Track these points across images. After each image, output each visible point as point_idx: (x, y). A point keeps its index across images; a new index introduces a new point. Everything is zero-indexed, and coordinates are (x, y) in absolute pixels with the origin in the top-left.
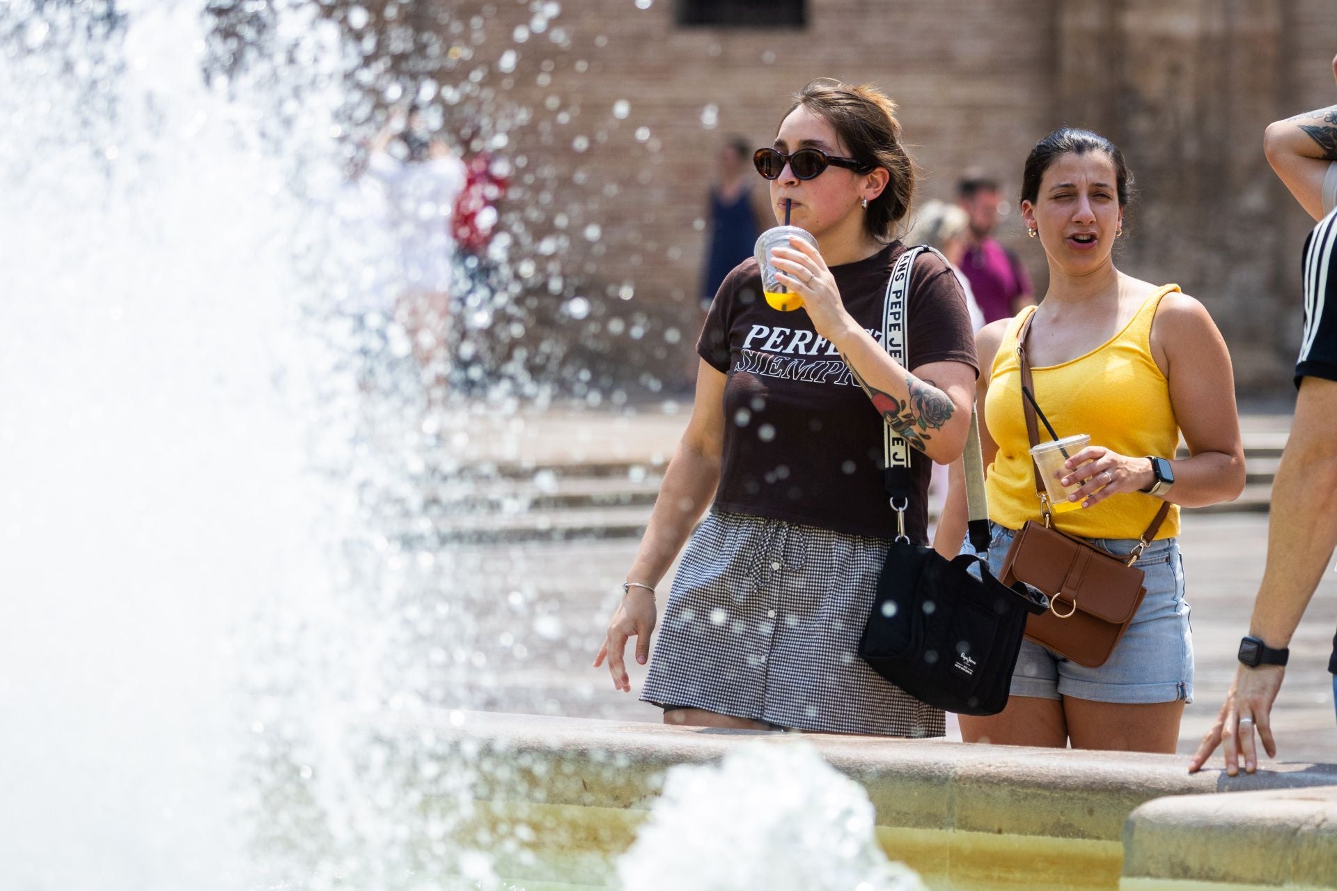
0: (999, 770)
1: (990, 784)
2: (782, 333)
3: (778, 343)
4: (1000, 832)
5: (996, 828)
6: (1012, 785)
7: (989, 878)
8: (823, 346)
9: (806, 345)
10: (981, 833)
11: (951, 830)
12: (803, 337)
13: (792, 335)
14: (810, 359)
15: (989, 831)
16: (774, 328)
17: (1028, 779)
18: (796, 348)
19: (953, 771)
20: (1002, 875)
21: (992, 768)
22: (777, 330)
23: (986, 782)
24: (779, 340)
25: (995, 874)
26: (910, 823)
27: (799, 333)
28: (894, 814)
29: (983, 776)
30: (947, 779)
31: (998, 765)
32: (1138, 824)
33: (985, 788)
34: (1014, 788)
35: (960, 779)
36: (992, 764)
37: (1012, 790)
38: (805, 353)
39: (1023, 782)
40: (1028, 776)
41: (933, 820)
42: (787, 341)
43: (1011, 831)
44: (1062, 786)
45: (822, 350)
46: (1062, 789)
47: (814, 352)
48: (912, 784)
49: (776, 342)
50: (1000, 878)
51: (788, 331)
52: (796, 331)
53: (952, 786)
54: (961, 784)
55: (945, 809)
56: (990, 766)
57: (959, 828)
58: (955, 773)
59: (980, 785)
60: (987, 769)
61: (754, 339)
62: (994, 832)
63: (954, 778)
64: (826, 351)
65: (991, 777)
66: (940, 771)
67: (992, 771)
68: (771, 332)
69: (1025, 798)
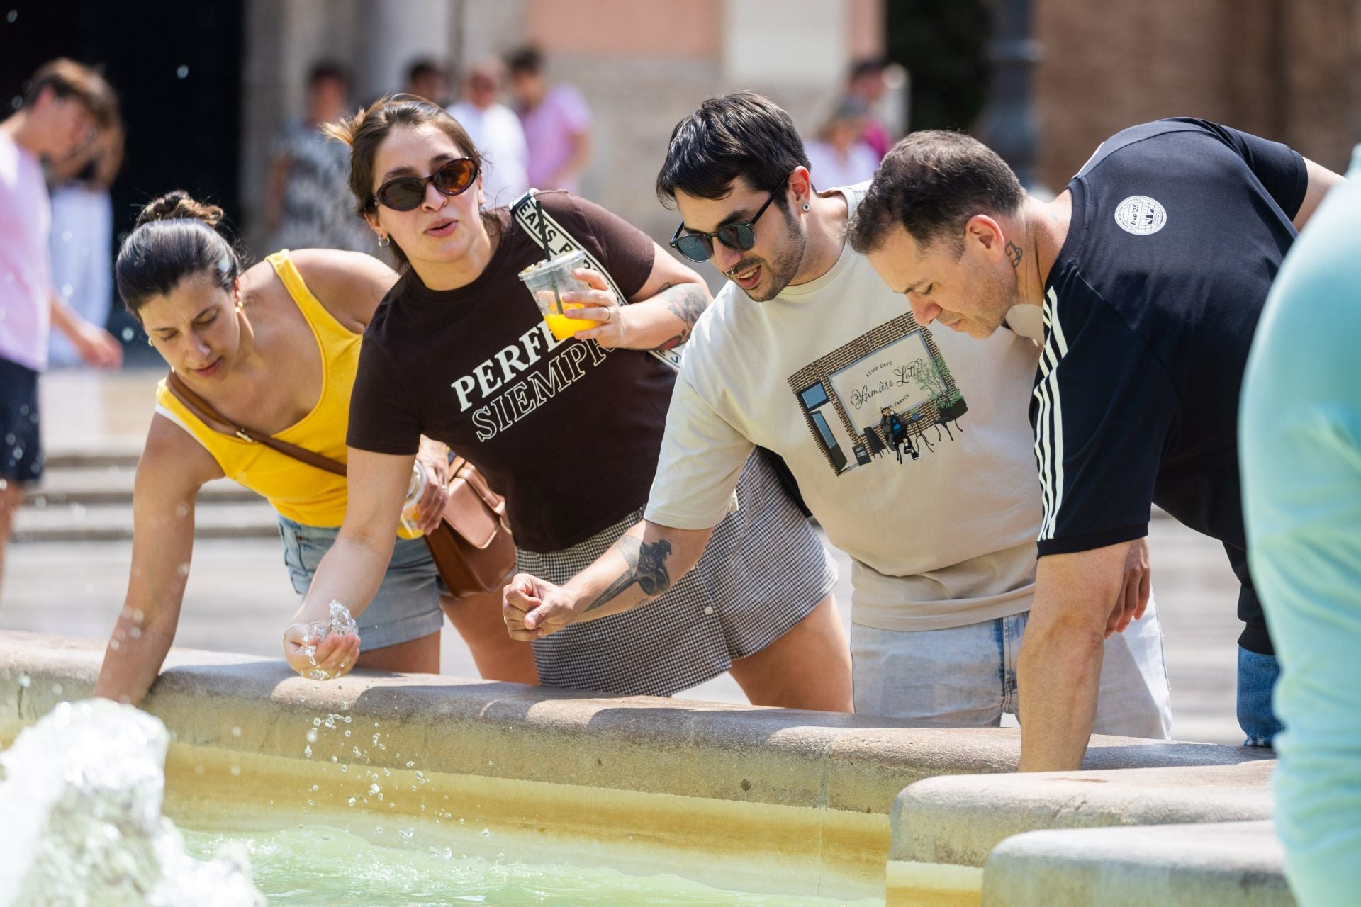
0: (871, 745)
1: (861, 760)
2: (485, 370)
3: (492, 380)
4: (869, 811)
5: (865, 807)
6: (882, 761)
7: (858, 859)
8: (539, 347)
9: (518, 359)
10: (851, 812)
11: (823, 809)
12: (509, 356)
13: (497, 362)
14: (541, 367)
15: (858, 810)
16: (474, 371)
17: (897, 755)
18: (513, 369)
19: (828, 745)
20: (870, 857)
21: (865, 742)
22: (478, 371)
23: (858, 758)
24: (490, 376)
25: (864, 856)
26: (786, 801)
27: (501, 356)
28: (771, 791)
29: (856, 751)
30: (821, 754)
31: (872, 740)
32: (906, 804)
33: (856, 764)
34: (883, 765)
35: (833, 755)
36: (866, 738)
37: (881, 767)
38: (527, 366)
39: (892, 758)
40: (897, 752)
41: (806, 797)
42: (497, 371)
43: (879, 810)
44: (928, 764)
45: (542, 351)
46: (928, 766)
47: (534, 358)
48: (789, 758)
49: (488, 381)
50: (868, 860)
51: (489, 363)
52: (496, 356)
53: (825, 762)
54: (834, 759)
55: (818, 787)
56: (863, 741)
57: (831, 807)
58: (830, 747)
59: (852, 761)
60: (860, 744)
61: (467, 396)
62: (863, 812)
63: (828, 753)
64: (547, 347)
65: (862, 753)
66: (815, 746)
67: (865, 746)
68: (475, 377)
69: (893, 776)
